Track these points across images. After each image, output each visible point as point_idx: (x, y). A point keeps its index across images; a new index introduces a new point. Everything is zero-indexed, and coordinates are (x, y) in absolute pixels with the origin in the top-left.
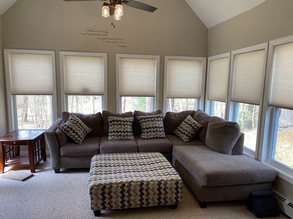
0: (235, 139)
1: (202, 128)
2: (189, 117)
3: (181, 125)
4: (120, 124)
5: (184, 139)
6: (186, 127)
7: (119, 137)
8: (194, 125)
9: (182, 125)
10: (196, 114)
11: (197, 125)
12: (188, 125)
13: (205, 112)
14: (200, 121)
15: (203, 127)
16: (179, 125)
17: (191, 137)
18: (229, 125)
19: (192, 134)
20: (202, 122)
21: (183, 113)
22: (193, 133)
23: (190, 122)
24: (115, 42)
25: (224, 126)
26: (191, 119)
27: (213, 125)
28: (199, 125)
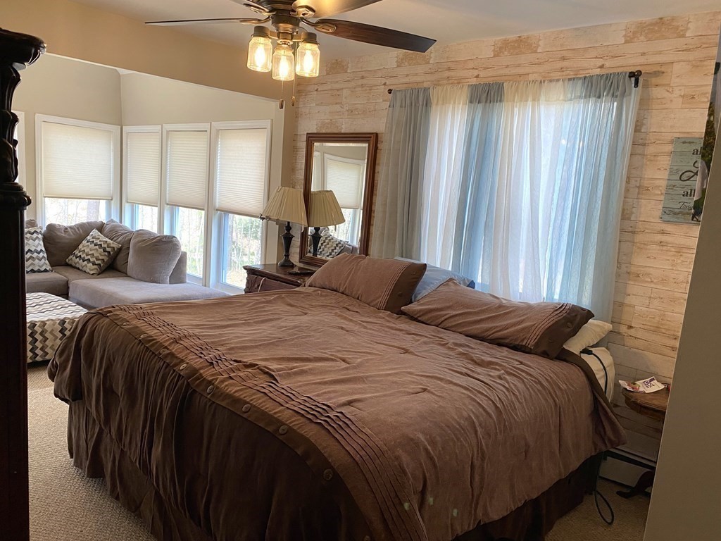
0: (174, 260)
1: (120, 250)
2: (95, 232)
3: (80, 247)
5: (88, 271)
6: (91, 250)
8: (106, 246)
9: (83, 246)
10: (107, 229)
11: (112, 245)
12: (95, 245)
13: (123, 224)
14: (115, 239)
15: (121, 247)
16: (76, 247)
17: (102, 265)
18: (164, 240)
19: (103, 260)
20: (119, 239)
21: (82, 226)
22: (106, 259)
23: (98, 241)
25: (156, 242)
26: (99, 235)
27: (139, 242)
28: (116, 245)
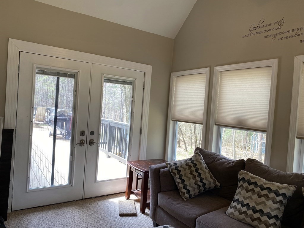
4: (253, 190)
7: (243, 216)
24: (296, 35)
